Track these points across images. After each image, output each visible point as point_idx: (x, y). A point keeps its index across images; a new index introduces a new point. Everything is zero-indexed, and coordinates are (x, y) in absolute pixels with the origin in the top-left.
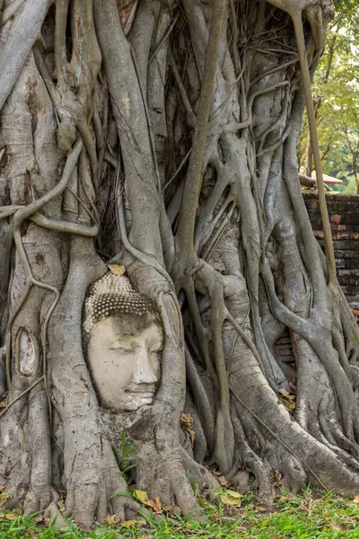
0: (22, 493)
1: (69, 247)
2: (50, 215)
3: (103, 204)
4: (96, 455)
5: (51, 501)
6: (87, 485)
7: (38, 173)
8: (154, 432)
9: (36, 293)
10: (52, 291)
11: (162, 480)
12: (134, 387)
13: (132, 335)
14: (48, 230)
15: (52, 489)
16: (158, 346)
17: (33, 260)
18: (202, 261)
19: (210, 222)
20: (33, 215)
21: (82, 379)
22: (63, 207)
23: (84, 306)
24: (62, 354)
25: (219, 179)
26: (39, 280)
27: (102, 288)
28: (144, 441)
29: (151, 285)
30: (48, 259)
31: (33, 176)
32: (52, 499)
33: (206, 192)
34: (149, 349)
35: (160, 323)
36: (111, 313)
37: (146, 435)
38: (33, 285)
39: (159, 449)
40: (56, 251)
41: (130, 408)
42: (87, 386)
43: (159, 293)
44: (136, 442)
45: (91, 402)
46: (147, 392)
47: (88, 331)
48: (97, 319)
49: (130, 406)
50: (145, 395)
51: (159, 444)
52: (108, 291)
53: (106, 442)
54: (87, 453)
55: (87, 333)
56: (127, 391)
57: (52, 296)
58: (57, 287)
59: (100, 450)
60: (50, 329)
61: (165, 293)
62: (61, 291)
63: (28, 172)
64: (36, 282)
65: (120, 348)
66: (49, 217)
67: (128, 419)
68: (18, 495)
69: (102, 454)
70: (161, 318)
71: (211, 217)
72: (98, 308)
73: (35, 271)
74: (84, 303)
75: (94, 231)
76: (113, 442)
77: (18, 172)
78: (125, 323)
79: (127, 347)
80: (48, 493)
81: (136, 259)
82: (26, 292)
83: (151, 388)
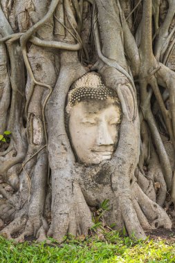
0: (25, 221)
1: (60, 58)
2: (44, 37)
3: (88, 30)
4: (68, 194)
5: (41, 226)
6: (61, 214)
7: (35, 10)
8: (111, 178)
9: (38, 90)
10: (47, 88)
11: (116, 211)
12: (97, 148)
13: (95, 113)
14: (42, 47)
15: (42, 218)
16: (116, 120)
17: (34, 68)
18: (161, 64)
19: (166, 38)
20: (30, 38)
21: (63, 144)
22: (54, 32)
23: (67, 97)
24: (52, 128)
25: (170, 7)
26: (39, 81)
27: (80, 84)
28: (105, 184)
29: (112, 80)
30: (44, 66)
31: (31, 13)
32: (41, 224)
33: (163, 17)
34: (109, 123)
35: (119, 105)
36: (82, 99)
37: (105, 180)
38: (35, 85)
39: (113, 190)
40: (50, 61)
41: (96, 162)
42: (66, 149)
43: (117, 84)
44: (100, 186)
45: (69, 159)
46: (107, 151)
47: (68, 112)
48: (74, 103)
49: (95, 161)
50: (106, 153)
51: (114, 186)
52: (84, 86)
53: (76, 185)
54: (63, 193)
55: (68, 114)
56: (93, 151)
57: (47, 91)
58: (51, 84)
59: (71, 191)
60: (46, 112)
61: (122, 85)
62: (53, 88)
63: (26, 10)
64: (36, 82)
65: (88, 122)
66: (42, 39)
67: (94, 170)
68: (21, 222)
69: (73, 194)
70: (120, 101)
71: (166, 34)
72: (74, 96)
73: (36, 75)
74: (68, 94)
75: (76, 47)
76: (83, 186)
77: (20, 11)
78: (90, 105)
79: (92, 121)
80: (39, 221)
81: (105, 64)
82: (32, 89)
83: (111, 148)
